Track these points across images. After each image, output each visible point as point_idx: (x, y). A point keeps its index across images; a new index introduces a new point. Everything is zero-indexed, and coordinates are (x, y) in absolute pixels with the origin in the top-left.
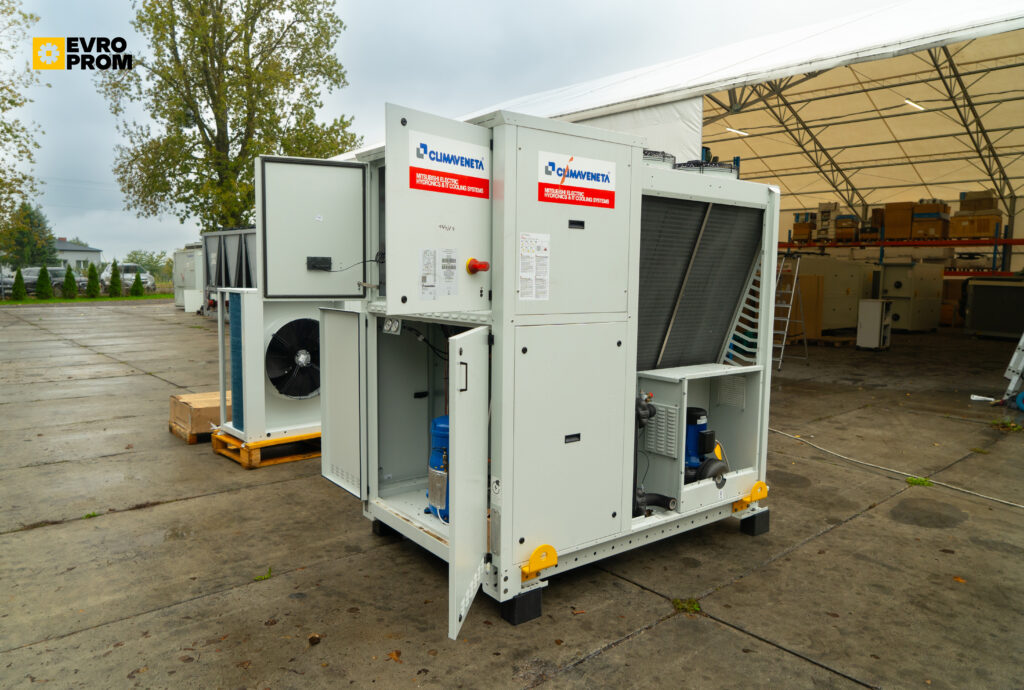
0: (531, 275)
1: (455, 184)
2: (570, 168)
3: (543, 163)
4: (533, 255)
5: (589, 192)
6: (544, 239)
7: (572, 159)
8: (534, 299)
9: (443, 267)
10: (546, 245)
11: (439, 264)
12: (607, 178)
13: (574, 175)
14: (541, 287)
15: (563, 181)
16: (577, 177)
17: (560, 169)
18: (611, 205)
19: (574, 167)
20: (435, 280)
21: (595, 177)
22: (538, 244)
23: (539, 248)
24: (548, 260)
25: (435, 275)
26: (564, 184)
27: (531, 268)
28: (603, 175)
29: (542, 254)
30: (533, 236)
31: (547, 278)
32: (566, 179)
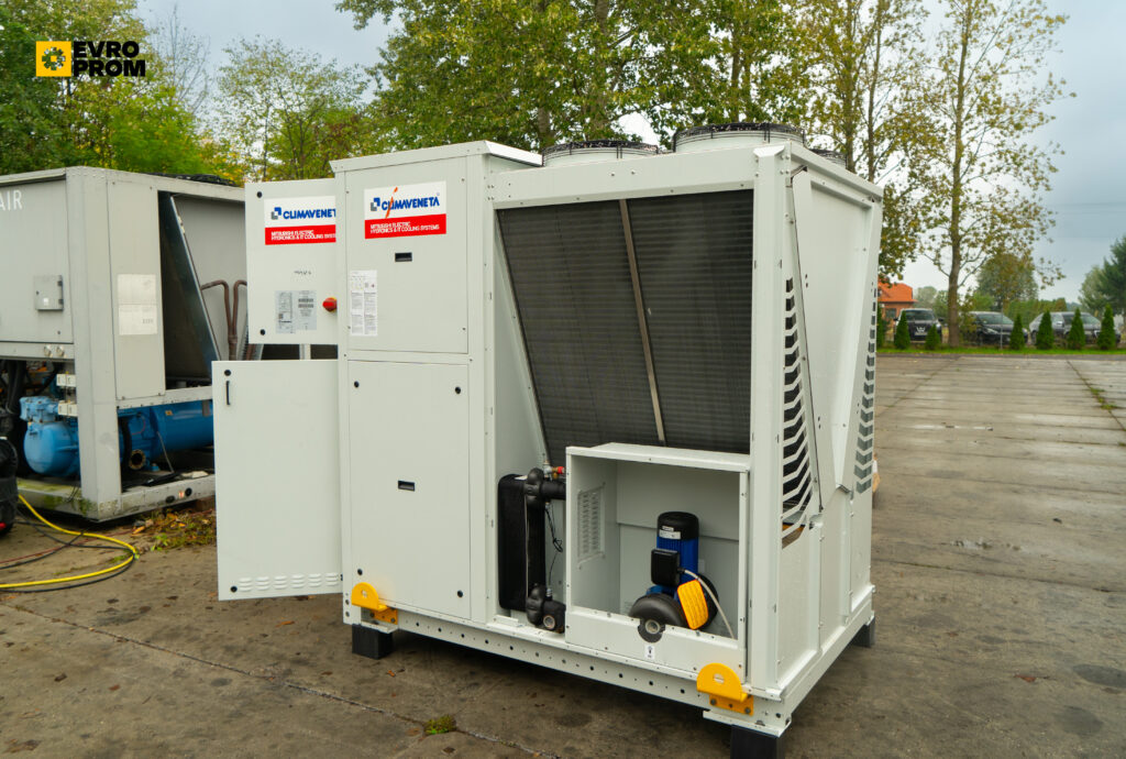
0: (360, 311)
1: (310, 234)
2: (395, 199)
3: (369, 199)
4: (361, 292)
5: (414, 221)
6: (371, 275)
7: (396, 190)
8: (363, 334)
9: (300, 306)
10: (374, 281)
11: (296, 303)
12: (436, 200)
13: (399, 205)
14: (371, 323)
15: (388, 214)
16: (402, 207)
17: (385, 203)
18: (442, 230)
19: (398, 197)
20: (291, 317)
21: (422, 203)
22: (366, 281)
23: (367, 285)
24: (375, 297)
25: (291, 312)
26: (390, 216)
27: (361, 304)
28: (431, 199)
29: (370, 290)
30: (362, 273)
31: (375, 314)
32: (392, 211)
